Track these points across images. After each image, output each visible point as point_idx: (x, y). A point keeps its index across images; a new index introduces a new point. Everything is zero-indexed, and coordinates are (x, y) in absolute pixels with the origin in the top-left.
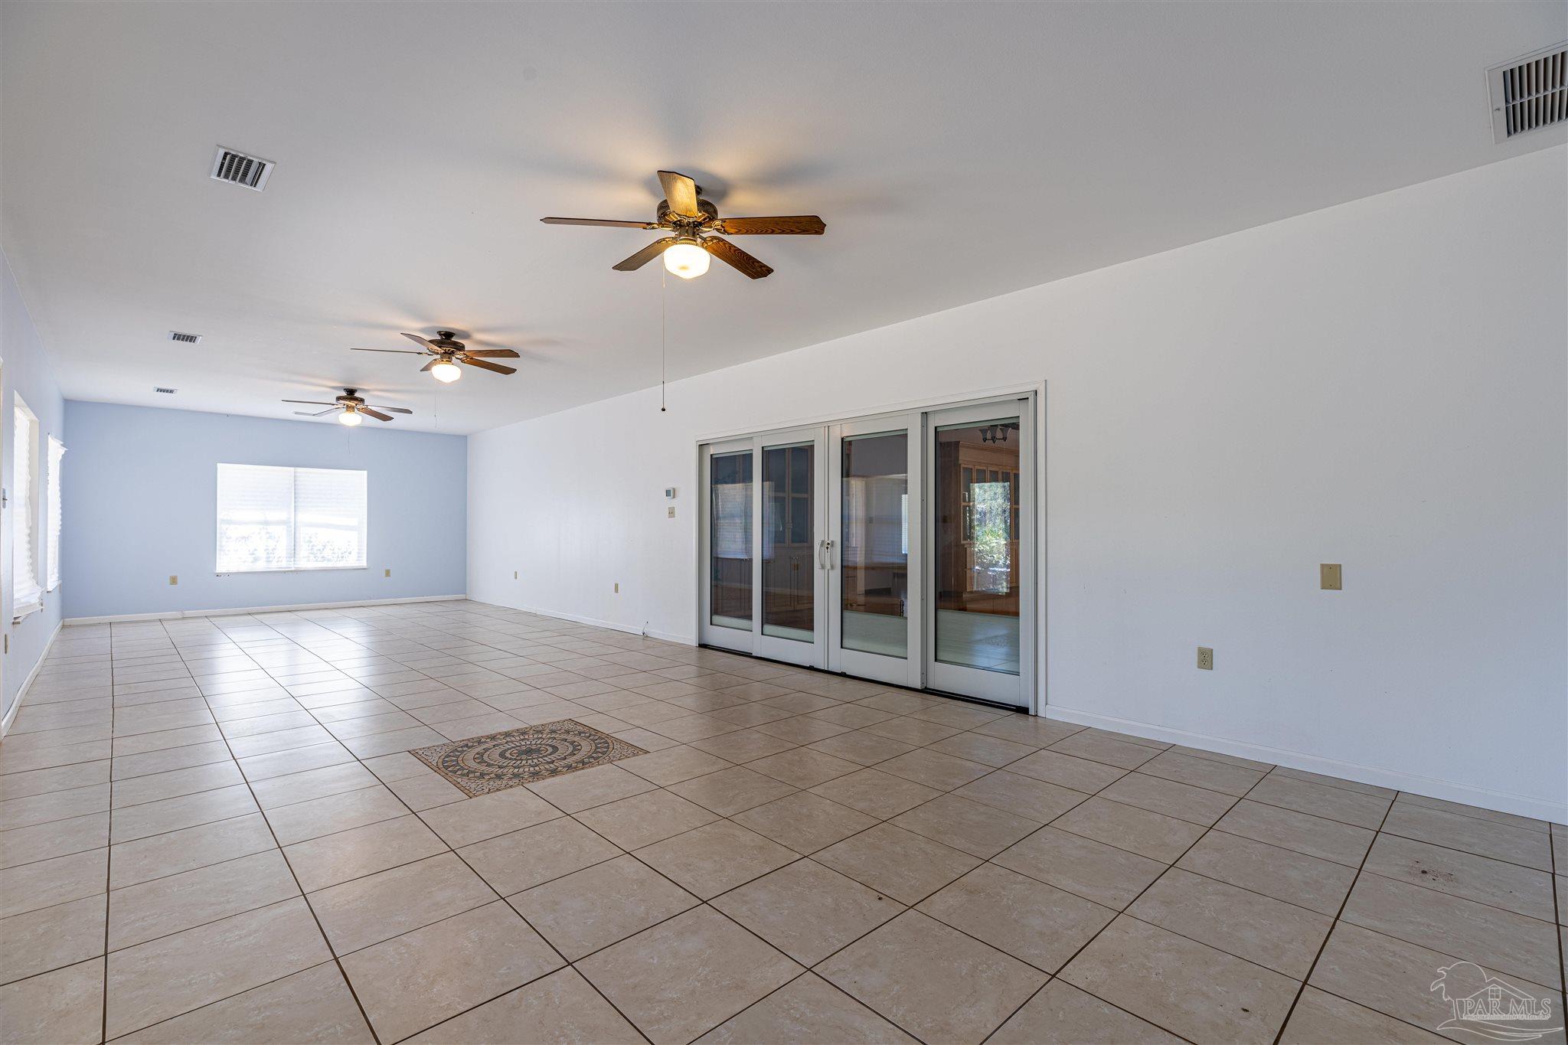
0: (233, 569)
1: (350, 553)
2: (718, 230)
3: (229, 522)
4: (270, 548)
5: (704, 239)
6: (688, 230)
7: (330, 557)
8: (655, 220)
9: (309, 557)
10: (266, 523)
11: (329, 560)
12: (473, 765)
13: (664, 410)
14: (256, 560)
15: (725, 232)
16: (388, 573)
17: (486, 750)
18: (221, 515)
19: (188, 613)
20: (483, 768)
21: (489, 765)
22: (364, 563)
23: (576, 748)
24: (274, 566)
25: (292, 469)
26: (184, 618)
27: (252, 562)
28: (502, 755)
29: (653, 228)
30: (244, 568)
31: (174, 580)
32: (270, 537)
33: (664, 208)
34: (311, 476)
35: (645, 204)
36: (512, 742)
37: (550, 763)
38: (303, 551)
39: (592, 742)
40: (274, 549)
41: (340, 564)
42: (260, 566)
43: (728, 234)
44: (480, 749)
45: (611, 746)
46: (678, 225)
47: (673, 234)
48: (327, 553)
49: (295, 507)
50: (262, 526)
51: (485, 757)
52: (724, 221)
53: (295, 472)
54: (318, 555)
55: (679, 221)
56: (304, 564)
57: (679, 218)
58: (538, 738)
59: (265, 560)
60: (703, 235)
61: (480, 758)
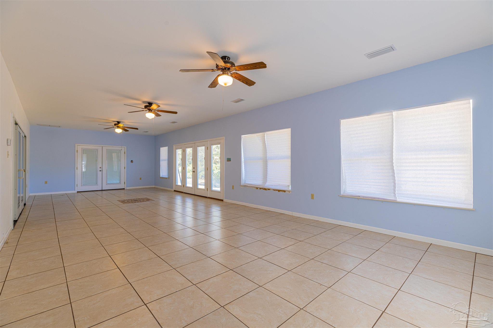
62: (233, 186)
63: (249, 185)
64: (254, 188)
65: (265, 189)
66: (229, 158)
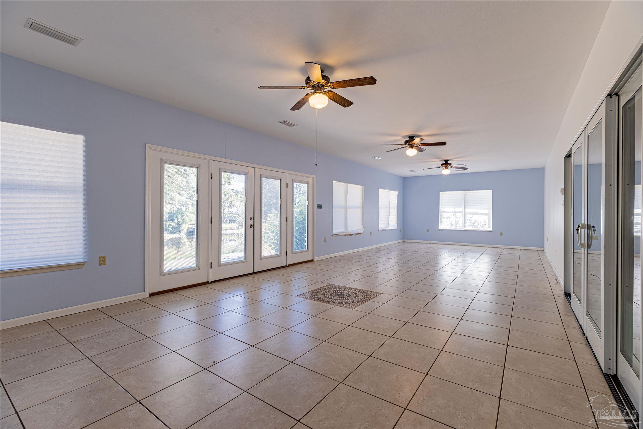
0: (445, 228)
1: (485, 225)
2: (331, 87)
3: (444, 212)
4: (457, 221)
5: (325, 92)
6: (318, 88)
7: (477, 226)
8: (304, 84)
9: (469, 225)
10: (455, 212)
11: (477, 227)
12: (321, 297)
13: (316, 165)
14: (452, 225)
15: (334, 88)
16: (501, 234)
17: (326, 292)
18: (441, 209)
19: (432, 242)
20: (324, 298)
21: (327, 298)
22: (491, 229)
23: (357, 296)
24: (458, 228)
25: (464, 191)
26: (430, 243)
27: (451, 226)
28: (331, 295)
29: (304, 88)
30: (448, 228)
31: (428, 231)
32: (457, 217)
33: (308, 80)
34: (472, 194)
35: (300, 79)
36: (335, 291)
37: (347, 300)
38: (468, 223)
39: (363, 295)
40: (458, 222)
41: (482, 229)
42: (453, 228)
43: (335, 88)
44: (324, 291)
45: (370, 298)
46: (314, 87)
47: (313, 91)
48: (476, 224)
49: (465, 206)
50: (454, 213)
51: (325, 294)
52: (333, 83)
53: (465, 193)
54: (473, 225)
55: (315, 85)
56: (468, 228)
57: (314, 84)
58: (344, 291)
59: (455, 225)
60: (325, 90)
61: (323, 294)
62: (325, 239)
63: (340, 234)
64: (343, 236)
65: (350, 235)
66: (320, 205)
